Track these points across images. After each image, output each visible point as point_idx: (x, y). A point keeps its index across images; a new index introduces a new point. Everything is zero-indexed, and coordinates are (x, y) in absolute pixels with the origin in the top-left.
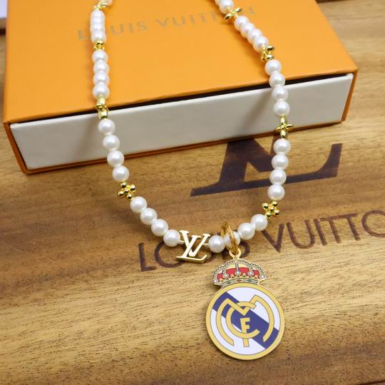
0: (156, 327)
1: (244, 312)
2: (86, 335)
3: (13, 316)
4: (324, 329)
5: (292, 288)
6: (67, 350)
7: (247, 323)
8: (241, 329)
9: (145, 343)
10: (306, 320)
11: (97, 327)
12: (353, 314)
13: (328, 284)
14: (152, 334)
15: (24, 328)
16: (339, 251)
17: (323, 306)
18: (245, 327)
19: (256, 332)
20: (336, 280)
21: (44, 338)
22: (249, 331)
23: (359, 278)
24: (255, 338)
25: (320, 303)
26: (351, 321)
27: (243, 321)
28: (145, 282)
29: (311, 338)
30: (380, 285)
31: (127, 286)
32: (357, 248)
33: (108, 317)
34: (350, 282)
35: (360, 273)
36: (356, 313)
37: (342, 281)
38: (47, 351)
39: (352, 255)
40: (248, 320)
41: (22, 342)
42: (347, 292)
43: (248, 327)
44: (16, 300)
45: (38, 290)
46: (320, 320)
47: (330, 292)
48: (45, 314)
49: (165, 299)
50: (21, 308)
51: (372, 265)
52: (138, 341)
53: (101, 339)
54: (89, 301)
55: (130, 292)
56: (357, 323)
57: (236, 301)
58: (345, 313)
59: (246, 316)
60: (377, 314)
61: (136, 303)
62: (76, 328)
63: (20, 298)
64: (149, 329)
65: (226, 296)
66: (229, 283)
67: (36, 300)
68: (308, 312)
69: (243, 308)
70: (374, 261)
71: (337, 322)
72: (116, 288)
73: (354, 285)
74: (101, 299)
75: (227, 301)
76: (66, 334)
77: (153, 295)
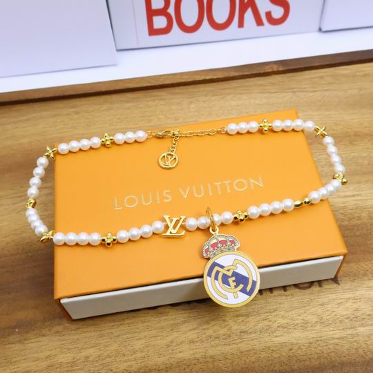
0: (139, 354)
1: (230, 274)
2: (91, 359)
3: (42, 343)
4: (253, 359)
5: (235, 327)
6: (79, 369)
7: (233, 281)
8: (230, 286)
9: (131, 366)
10: (241, 352)
11: (99, 353)
12: (275, 349)
13: (260, 326)
14: (135, 360)
15: (49, 353)
16: (271, 300)
17: (255, 342)
18: (233, 284)
19: (241, 286)
20: (266, 323)
21: (63, 360)
22: (236, 287)
23: (283, 322)
24: (241, 291)
25: (253, 340)
26: (273, 354)
27: (231, 280)
28: (133, 320)
29: (244, 366)
30: (296, 327)
31: (119, 323)
32: (284, 298)
33: (106, 346)
34: (276, 325)
35: (283, 317)
36: (277, 348)
37: (271, 323)
38: (65, 369)
39: (280, 303)
40: (234, 278)
41: (48, 362)
42: (272, 332)
43: (235, 284)
44: (44, 332)
45: (59, 324)
46: (252, 353)
47: (261, 332)
48: (64, 342)
49: (146, 334)
50: (47, 338)
51: (293, 312)
52: (126, 364)
53: (101, 362)
54: (93, 334)
55: (122, 328)
56: (276, 356)
57: (222, 267)
58: (269, 348)
59: (232, 276)
60: (291, 349)
61: (125, 337)
62: (85, 353)
63: (47, 329)
64: (134, 356)
65: (215, 264)
66: (214, 254)
67: (57, 332)
68: (244, 346)
69: (228, 270)
70: (295, 308)
71: (263, 354)
72: (112, 324)
73: (278, 327)
74: (102, 332)
75: (217, 268)
76: (77, 357)
77: (137, 330)
